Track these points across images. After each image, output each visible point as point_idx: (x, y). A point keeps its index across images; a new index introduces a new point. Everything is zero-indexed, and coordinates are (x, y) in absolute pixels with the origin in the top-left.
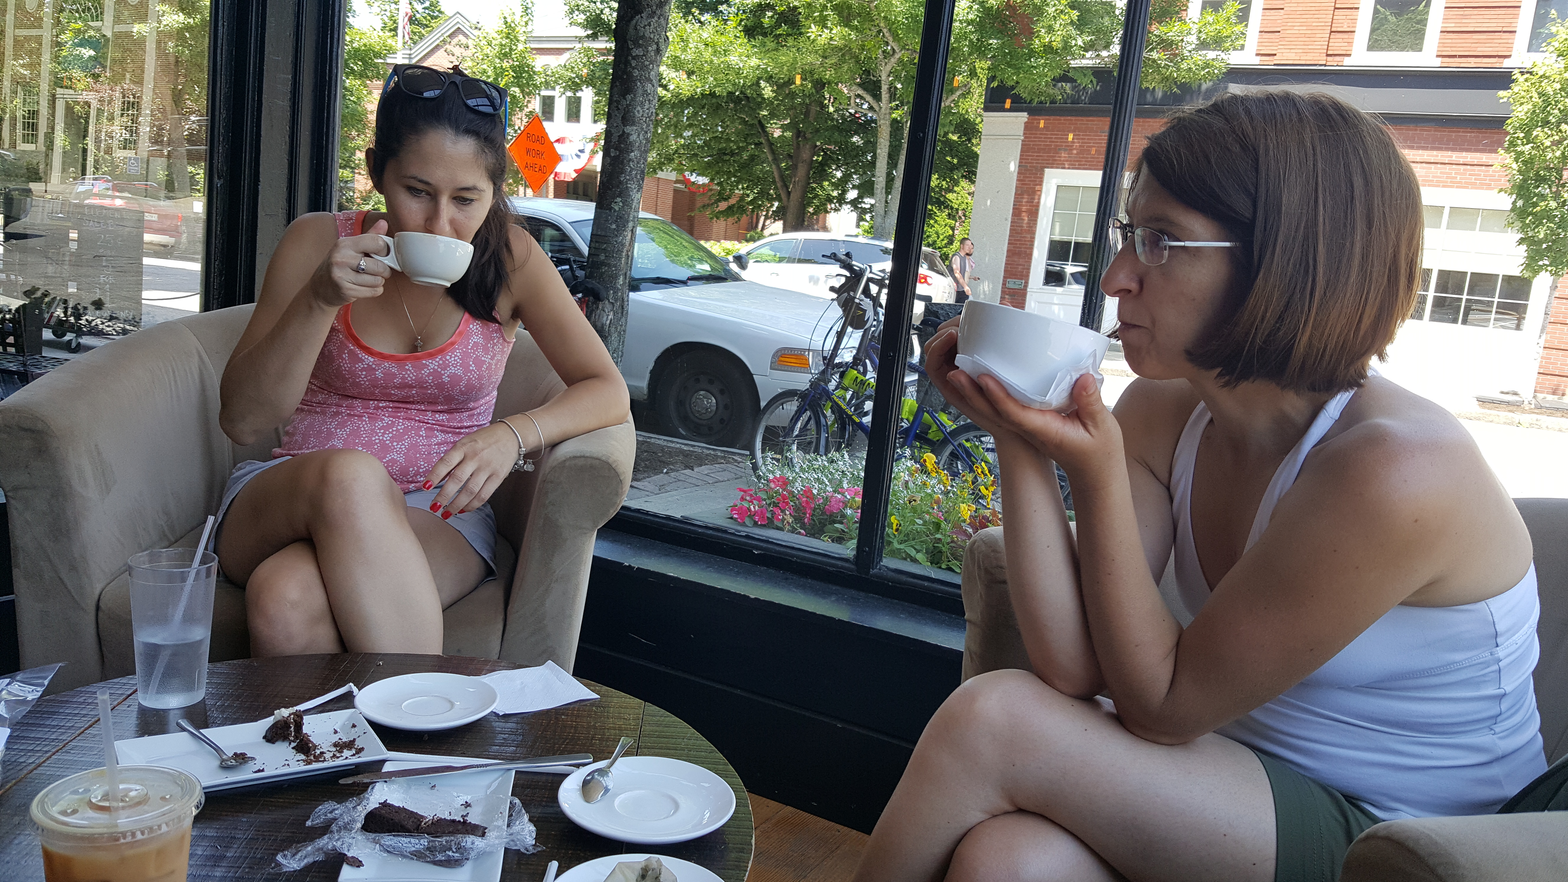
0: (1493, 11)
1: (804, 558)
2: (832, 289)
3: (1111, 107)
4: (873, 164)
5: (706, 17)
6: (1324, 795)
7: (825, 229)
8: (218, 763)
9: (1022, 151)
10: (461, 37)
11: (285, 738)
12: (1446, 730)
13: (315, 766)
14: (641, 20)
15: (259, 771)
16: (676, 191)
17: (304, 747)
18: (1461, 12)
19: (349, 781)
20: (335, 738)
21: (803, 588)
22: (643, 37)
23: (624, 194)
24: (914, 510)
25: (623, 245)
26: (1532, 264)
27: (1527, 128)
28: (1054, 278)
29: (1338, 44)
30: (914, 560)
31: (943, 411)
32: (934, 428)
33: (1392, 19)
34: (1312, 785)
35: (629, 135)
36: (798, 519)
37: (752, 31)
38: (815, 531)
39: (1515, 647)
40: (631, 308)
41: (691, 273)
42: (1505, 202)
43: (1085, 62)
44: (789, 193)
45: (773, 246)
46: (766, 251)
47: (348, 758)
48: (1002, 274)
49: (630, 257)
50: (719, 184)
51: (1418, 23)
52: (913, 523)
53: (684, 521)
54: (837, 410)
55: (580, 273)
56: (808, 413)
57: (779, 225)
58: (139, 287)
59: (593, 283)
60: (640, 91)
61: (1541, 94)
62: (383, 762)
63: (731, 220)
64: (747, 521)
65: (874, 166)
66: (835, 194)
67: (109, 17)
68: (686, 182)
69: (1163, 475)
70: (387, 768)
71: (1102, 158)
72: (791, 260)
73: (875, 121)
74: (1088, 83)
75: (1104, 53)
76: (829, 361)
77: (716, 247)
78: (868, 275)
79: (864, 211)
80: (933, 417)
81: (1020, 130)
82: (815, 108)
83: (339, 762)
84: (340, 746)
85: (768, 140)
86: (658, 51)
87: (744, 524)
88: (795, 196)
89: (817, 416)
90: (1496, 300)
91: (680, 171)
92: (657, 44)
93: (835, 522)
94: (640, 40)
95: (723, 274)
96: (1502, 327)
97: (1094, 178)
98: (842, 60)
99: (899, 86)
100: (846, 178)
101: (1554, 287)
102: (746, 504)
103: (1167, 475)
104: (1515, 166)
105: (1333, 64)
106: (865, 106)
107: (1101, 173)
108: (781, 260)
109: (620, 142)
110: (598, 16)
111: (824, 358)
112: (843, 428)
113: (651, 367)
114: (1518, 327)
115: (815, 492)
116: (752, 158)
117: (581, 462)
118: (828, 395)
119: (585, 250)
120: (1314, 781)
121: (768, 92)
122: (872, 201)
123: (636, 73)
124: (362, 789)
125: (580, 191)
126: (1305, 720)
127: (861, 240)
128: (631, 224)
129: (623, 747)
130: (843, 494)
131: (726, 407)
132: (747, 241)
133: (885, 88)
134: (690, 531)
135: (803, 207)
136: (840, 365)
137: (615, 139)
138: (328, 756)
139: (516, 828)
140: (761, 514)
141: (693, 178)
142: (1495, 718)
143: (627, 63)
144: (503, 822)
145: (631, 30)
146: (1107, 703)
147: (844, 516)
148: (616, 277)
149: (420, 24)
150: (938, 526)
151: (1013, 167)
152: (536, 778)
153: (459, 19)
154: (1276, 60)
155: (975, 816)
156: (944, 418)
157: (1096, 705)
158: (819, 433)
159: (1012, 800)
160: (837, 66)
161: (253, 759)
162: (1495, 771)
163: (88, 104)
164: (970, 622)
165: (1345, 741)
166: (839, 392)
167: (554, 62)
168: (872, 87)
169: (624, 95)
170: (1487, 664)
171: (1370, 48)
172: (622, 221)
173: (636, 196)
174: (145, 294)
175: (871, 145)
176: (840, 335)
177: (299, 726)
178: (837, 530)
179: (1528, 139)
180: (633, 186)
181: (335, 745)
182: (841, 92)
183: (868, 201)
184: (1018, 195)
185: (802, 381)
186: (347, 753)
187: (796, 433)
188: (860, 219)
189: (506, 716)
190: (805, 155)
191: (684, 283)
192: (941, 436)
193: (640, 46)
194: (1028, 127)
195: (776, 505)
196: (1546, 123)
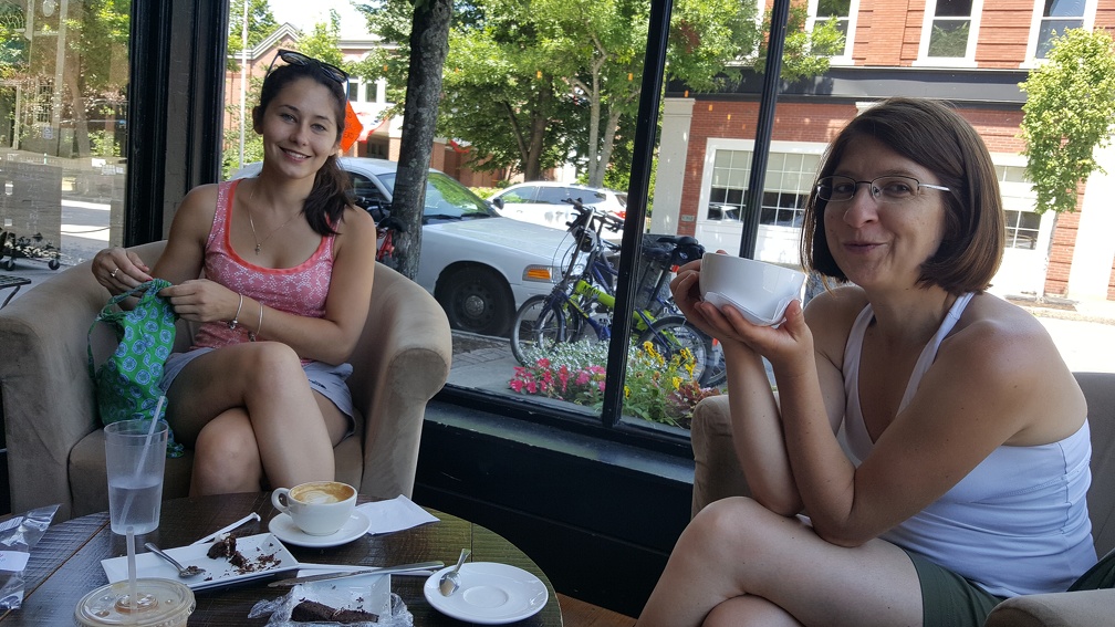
0: (1012, 30)
1: (565, 417)
2: (568, 224)
3: (760, 95)
4: (587, 133)
5: (468, 27)
6: (952, 578)
7: (553, 179)
8: (177, 574)
9: (692, 125)
10: (289, 40)
11: (223, 555)
12: (1033, 531)
13: (247, 575)
14: (429, 32)
15: (208, 579)
16: (447, 151)
17: (238, 561)
18: (990, 30)
19: (275, 585)
20: (259, 554)
21: (567, 439)
22: (431, 45)
23: (418, 156)
24: (640, 382)
25: (418, 192)
26: (1042, 204)
27: (1039, 110)
28: (715, 214)
29: (908, 52)
30: (640, 417)
31: (647, 309)
32: (641, 321)
33: (945, 35)
34: (944, 572)
35: (421, 114)
36: (557, 389)
37: (502, 37)
38: (570, 397)
39: (1076, 474)
40: (424, 238)
41: (463, 212)
42: (1023, 161)
43: (734, 63)
44: (528, 153)
45: (517, 191)
46: (513, 195)
47: (269, 569)
48: (679, 211)
49: (422, 201)
50: (478, 147)
51: (962, 37)
52: (640, 391)
53: (478, 392)
54: (572, 309)
55: (387, 213)
56: (552, 311)
57: (522, 176)
58: (58, 222)
59: (398, 220)
60: (429, 83)
61: (1047, 87)
62: (297, 570)
63: (487, 172)
64: (522, 391)
65: (589, 136)
66: (561, 153)
67: (30, 25)
68: (453, 144)
69: (837, 361)
70: (300, 574)
71: (755, 133)
72: (531, 202)
73: (588, 103)
74: (736, 78)
75: (748, 57)
76: (567, 276)
77: (478, 191)
78: (593, 214)
79: (580, 166)
80: (641, 314)
81: (690, 111)
82: (546, 94)
83: (264, 571)
84: (264, 560)
85: (513, 116)
86: (442, 55)
87: (520, 393)
88: (532, 156)
89: (558, 313)
90: (1017, 229)
91: (450, 137)
92: (441, 49)
93: (583, 391)
94: (429, 47)
95: (486, 212)
96: (1021, 247)
97: (749, 145)
98: (566, 61)
99: (606, 79)
100: (568, 143)
101: (1056, 220)
102: (521, 379)
103: (840, 362)
104: (1030, 137)
105: (905, 66)
106: (582, 92)
107: (754, 141)
108: (523, 201)
109: (415, 119)
110: (390, 26)
111: (563, 273)
112: (576, 323)
113: (436, 279)
114: (1032, 248)
115: (569, 369)
116: (502, 129)
117: (417, 353)
118: (566, 299)
119: (390, 198)
120: (943, 568)
121: (512, 82)
122: (587, 159)
123: (426, 70)
124: (286, 591)
125: (377, 151)
126: (938, 527)
127: (582, 187)
128: (423, 178)
129: (464, 556)
130: (588, 370)
131: (491, 307)
132: (498, 187)
133: (595, 80)
134: (483, 399)
135: (538, 164)
136: (574, 277)
137: (411, 116)
138: (255, 567)
139: (400, 615)
140: (532, 386)
141: (459, 143)
142: (1064, 523)
143: (420, 63)
144: (388, 611)
145: (423, 40)
146: (805, 519)
147: (589, 386)
148: (412, 215)
149: (257, 30)
150: (656, 393)
151: (685, 137)
152: (404, 579)
153: (288, 28)
154: (867, 62)
155: (716, 599)
156: (648, 314)
157: (798, 521)
158: (560, 325)
159: (742, 588)
160: (562, 65)
161: (203, 571)
162: (1065, 558)
163: (14, 89)
164: (699, 462)
165: (965, 541)
166: (573, 297)
167: (358, 59)
168: (585, 78)
169: (418, 86)
170: (1059, 486)
171: (930, 55)
172: (417, 175)
173: (427, 157)
174: (64, 228)
175: (588, 119)
176: (574, 256)
177: (233, 546)
178: (585, 396)
179: (1039, 118)
180: (425, 150)
181: (259, 559)
182: (564, 83)
183: (584, 159)
184: (690, 156)
185: (547, 289)
186: (268, 565)
187: (543, 326)
188: (578, 171)
189: (375, 535)
190: (539, 127)
191: (459, 218)
192: (646, 327)
193: (429, 51)
194: (695, 108)
195: (542, 379)
196: (1050, 107)
